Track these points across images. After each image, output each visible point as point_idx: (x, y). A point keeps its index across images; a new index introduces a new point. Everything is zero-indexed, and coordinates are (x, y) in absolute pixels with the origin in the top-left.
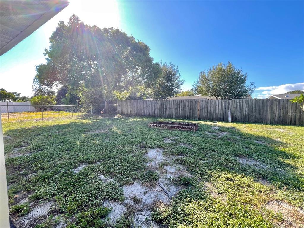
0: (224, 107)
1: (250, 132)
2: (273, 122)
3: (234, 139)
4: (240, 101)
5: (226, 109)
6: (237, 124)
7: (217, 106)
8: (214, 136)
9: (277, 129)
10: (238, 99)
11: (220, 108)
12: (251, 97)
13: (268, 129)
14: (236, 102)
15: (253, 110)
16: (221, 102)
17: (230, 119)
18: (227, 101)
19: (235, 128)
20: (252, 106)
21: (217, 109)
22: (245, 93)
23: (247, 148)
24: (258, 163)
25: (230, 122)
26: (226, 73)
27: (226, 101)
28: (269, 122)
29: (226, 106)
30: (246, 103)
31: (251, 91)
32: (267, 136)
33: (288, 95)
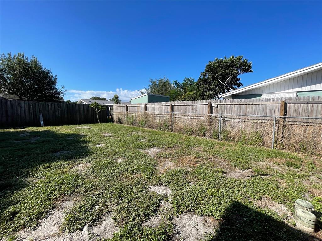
0: (33, 110)
1: (63, 132)
2: (81, 122)
3: (49, 141)
4: (52, 104)
5: (36, 111)
6: (50, 127)
7: (23, 109)
8: (24, 142)
9: (83, 127)
10: (49, 101)
11: (27, 111)
12: (63, 100)
13: (77, 128)
14: (48, 105)
15: (65, 113)
16: (29, 104)
17: (42, 123)
18: (37, 103)
19: (49, 131)
20: (64, 109)
21: (23, 112)
22: (57, 95)
23: (61, 144)
24: (68, 152)
25: (43, 126)
26: (31, 68)
27: (35, 103)
28: (78, 122)
29: (36, 109)
30: (58, 106)
31: (62, 94)
32: (75, 133)
33: (90, 101)
